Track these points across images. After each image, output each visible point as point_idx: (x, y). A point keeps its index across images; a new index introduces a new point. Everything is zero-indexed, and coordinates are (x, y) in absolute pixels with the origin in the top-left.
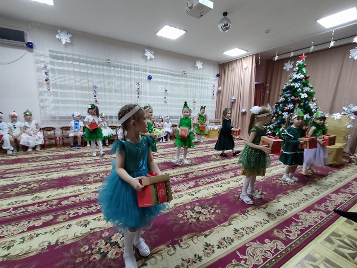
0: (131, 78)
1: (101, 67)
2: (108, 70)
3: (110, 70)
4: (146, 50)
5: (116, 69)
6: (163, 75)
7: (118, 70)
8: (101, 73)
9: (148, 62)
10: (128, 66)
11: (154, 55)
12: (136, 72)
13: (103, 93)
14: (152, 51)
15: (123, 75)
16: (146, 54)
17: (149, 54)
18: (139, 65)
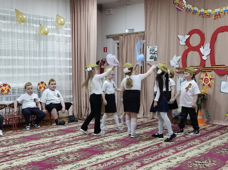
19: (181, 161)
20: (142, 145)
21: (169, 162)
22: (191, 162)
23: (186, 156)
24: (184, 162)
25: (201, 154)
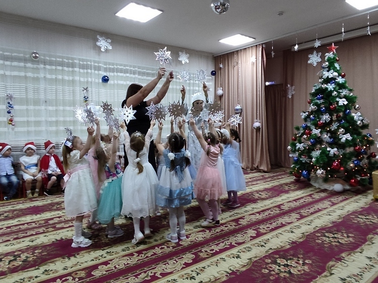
0: (73, 81)
1: (22, 64)
2: (33, 68)
3: (37, 69)
4: (98, 37)
5: (48, 67)
6: (128, 75)
7: (52, 70)
8: (22, 74)
9: (102, 55)
10: (69, 62)
11: (111, 44)
12: (82, 71)
13: (24, 107)
14: (108, 38)
15: (60, 77)
16: (98, 44)
17: (103, 44)
18: (87, 61)
19: (307, 232)
20: (260, 206)
21: (292, 232)
22: (319, 235)
23: (313, 225)
24: (311, 233)
25: (333, 222)
